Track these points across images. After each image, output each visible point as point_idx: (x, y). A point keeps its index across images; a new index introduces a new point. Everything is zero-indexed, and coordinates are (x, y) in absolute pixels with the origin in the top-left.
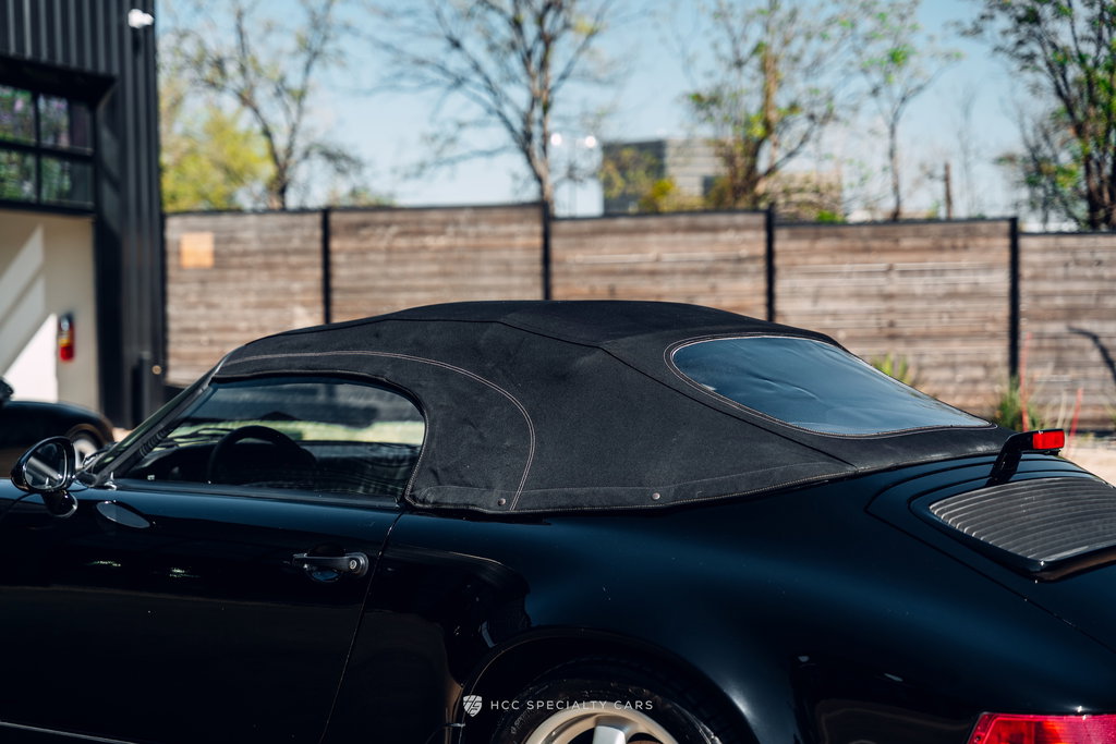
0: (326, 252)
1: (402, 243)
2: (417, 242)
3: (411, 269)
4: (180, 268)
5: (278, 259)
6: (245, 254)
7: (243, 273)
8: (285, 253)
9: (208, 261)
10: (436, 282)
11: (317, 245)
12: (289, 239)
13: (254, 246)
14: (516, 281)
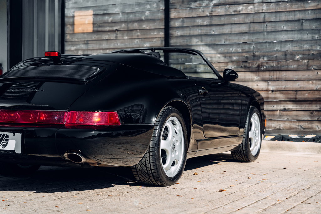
0: (167, 19)
1: (221, 11)
2: (232, 10)
3: (227, 30)
4: (74, 34)
5: (136, 25)
6: (114, 23)
7: (113, 36)
8: (140, 21)
9: (90, 29)
10: (246, 38)
11: (161, 15)
12: (143, 12)
13: (120, 17)
14: (307, 36)
